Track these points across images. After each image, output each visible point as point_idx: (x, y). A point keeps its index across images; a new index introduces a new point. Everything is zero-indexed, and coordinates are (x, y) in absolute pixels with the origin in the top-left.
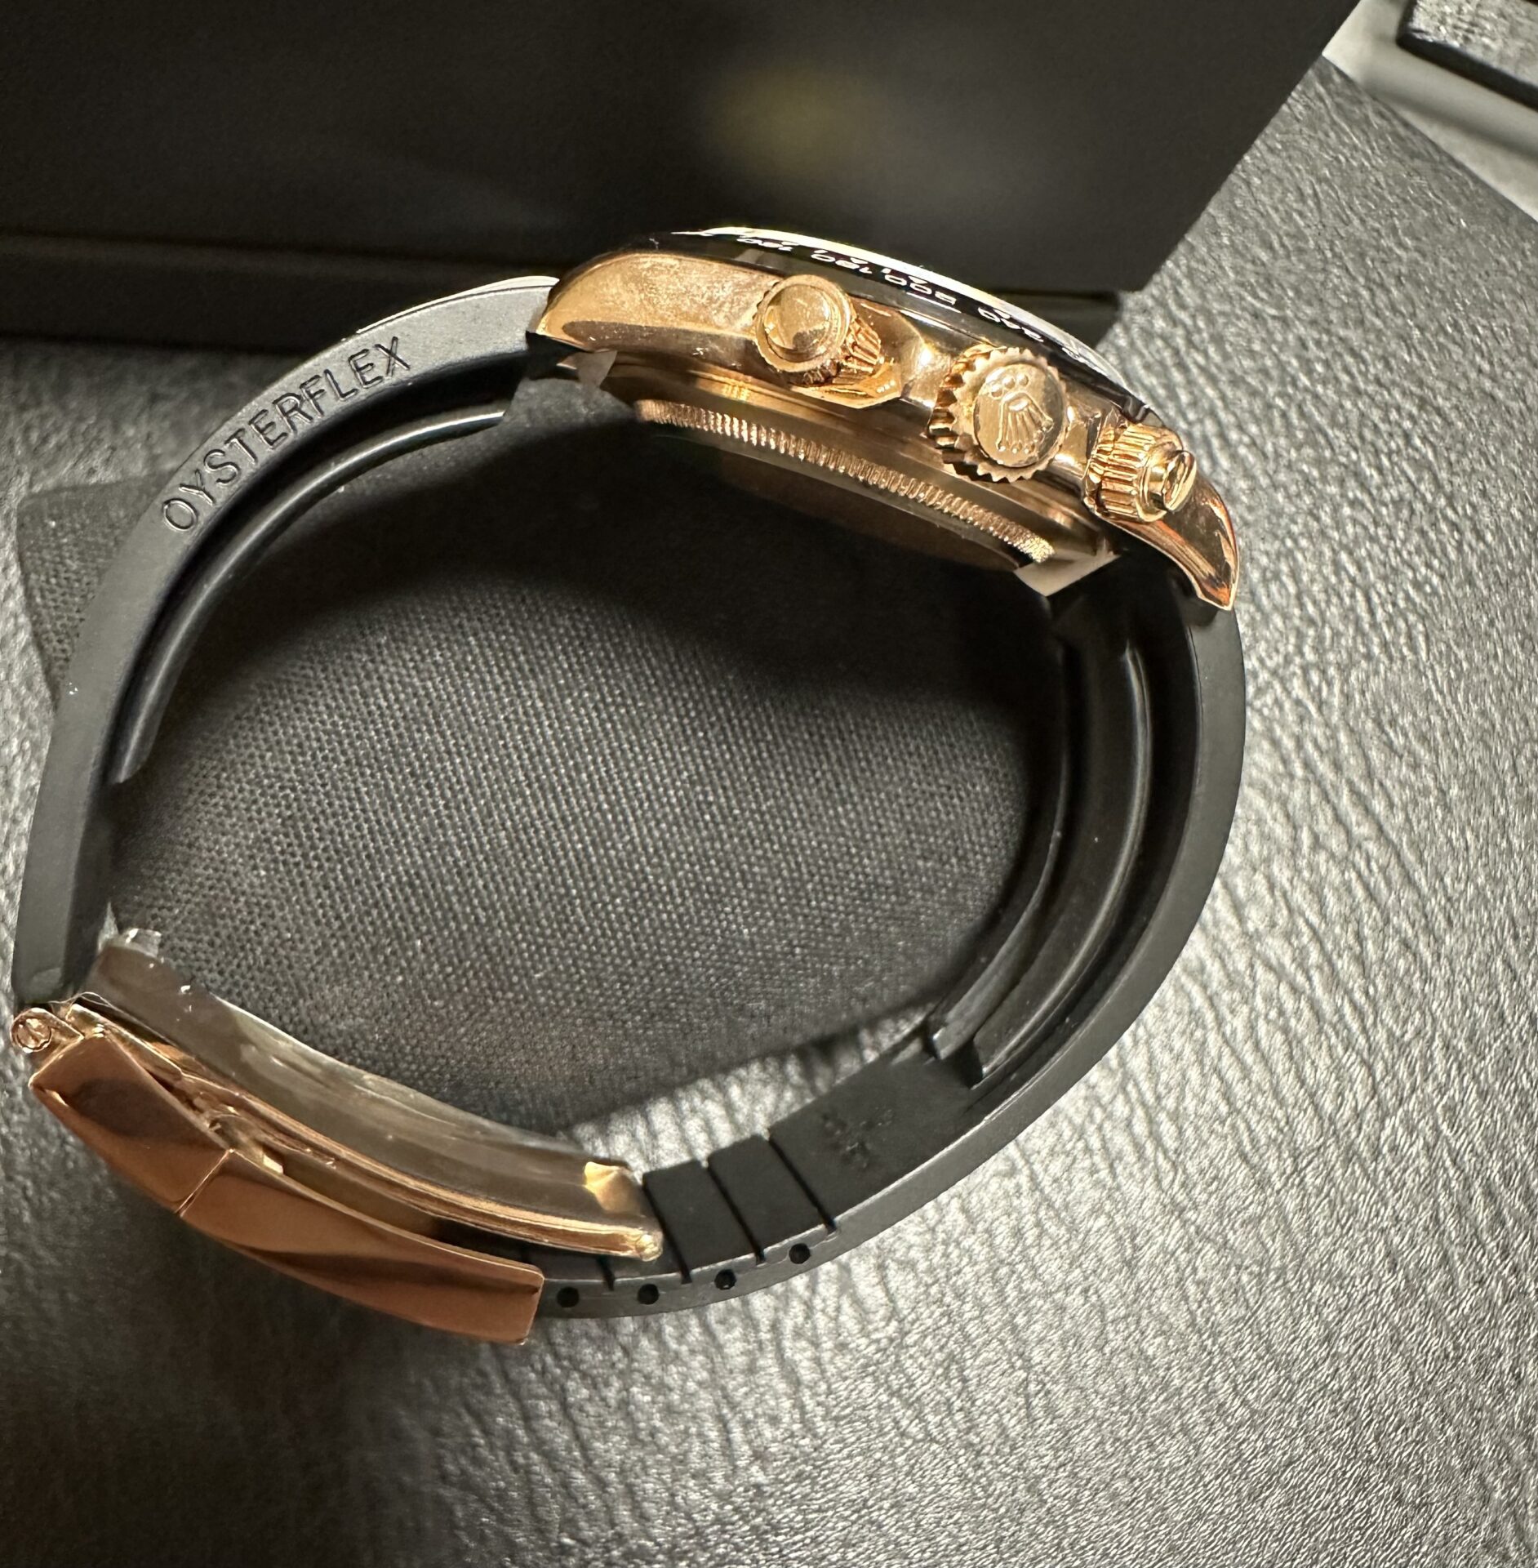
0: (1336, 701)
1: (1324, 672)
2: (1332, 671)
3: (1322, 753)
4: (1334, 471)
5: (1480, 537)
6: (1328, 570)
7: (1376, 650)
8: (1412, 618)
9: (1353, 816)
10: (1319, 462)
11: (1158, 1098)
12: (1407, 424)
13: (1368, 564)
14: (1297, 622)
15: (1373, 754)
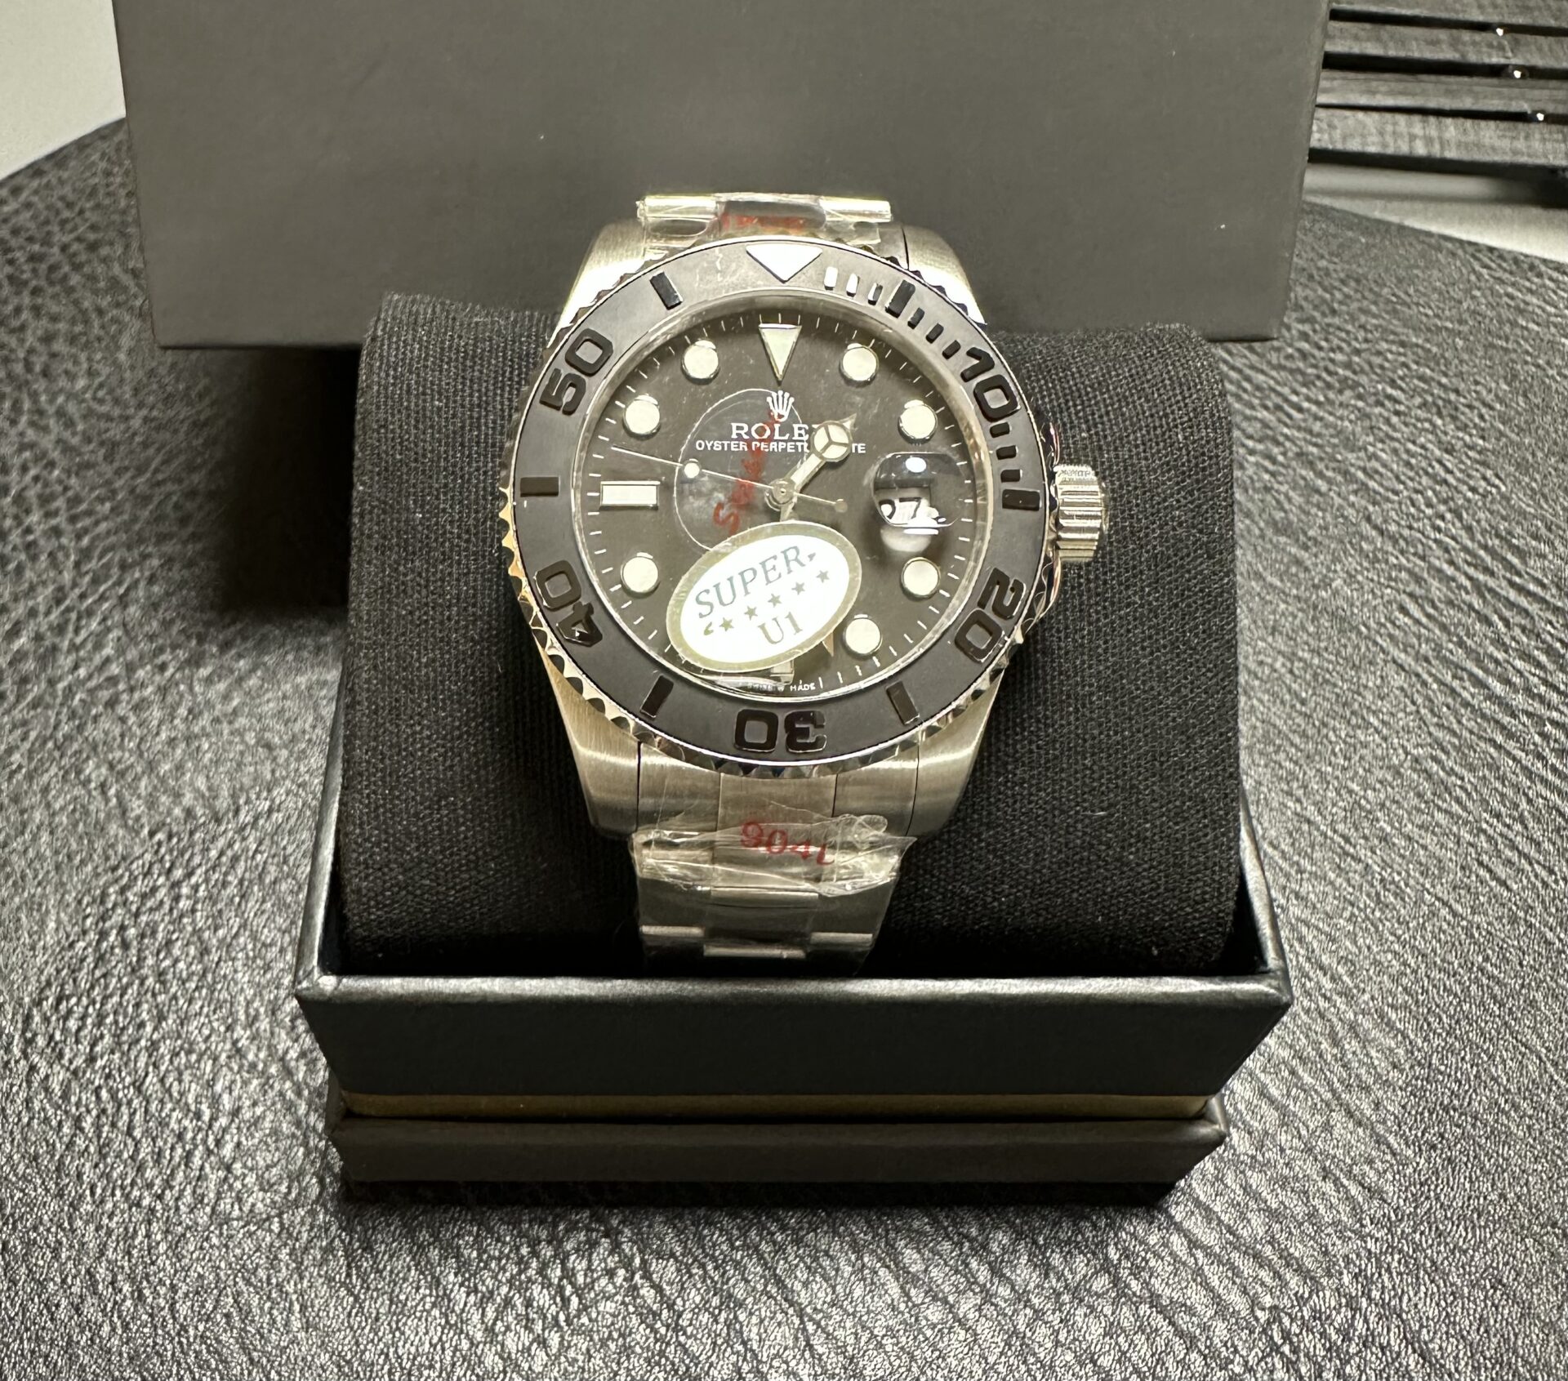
0: (1463, 533)
1: (1443, 518)
2: (1448, 516)
3: (1476, 567)
4: (1372, 400)
5: (1491, 408)
6: (1405, 456)
7: (1470, 494)
8: (1482, 469)
9: (1523, 602)
10: (1360, 397)
11: (1509, 827)
12: (1402, 359)
13: (1430, 446)
14: (1405, 493)
15: (1509, 556)
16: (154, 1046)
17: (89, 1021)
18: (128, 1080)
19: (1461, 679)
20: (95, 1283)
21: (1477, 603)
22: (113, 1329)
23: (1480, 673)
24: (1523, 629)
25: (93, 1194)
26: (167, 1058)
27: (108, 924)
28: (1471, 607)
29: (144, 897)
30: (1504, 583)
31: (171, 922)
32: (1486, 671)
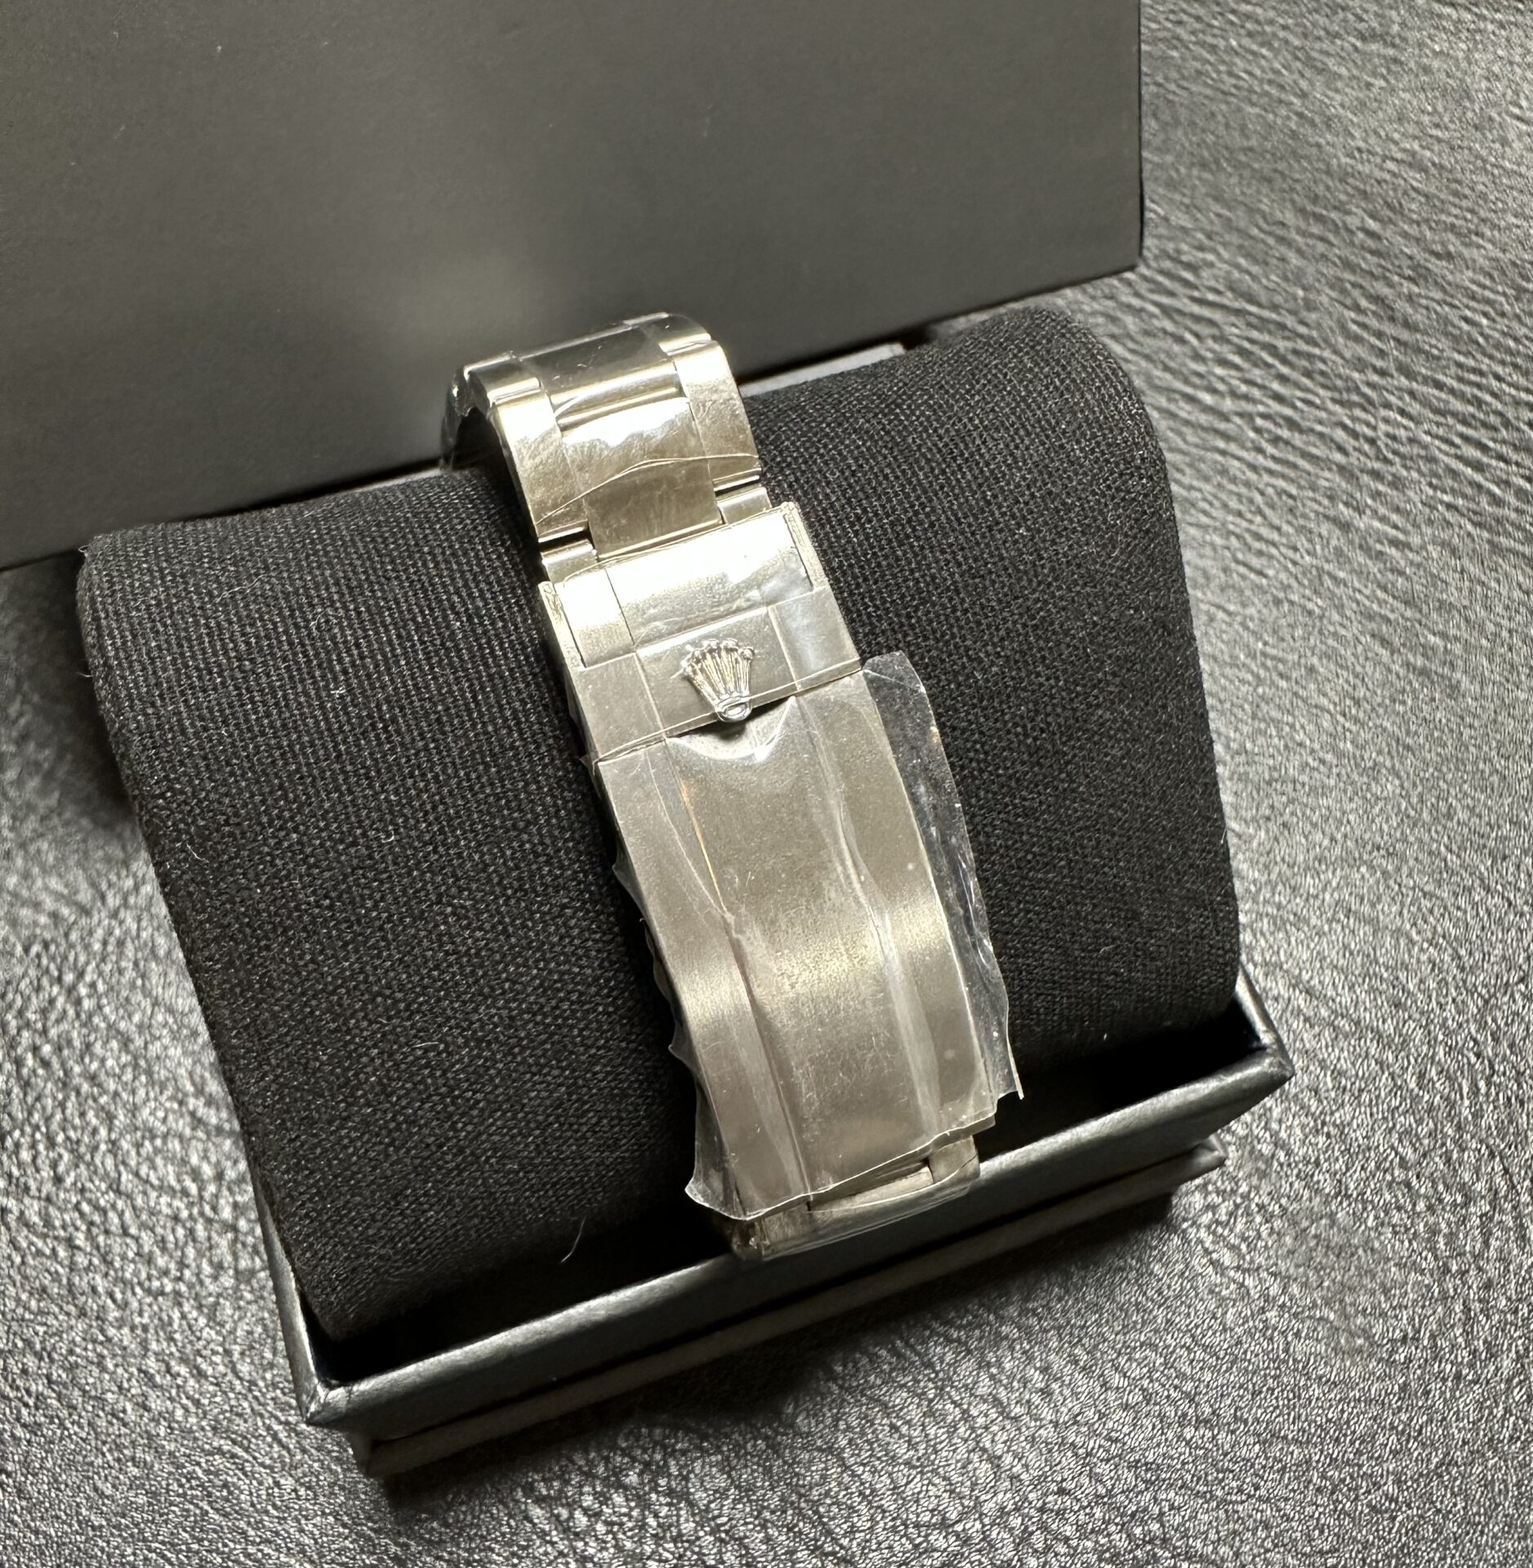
16: (114, 1144)
17: (41, 1147)
18: (103, 1186)
19: (1176, 401)
20: (151, 1378)
21: (1169, 326)
22: (186, 1410)
23: (1189, 390)
24: (1214, 338)
25: (114, 1301)
26: (133, 1153)
27: (19, 1051)
28: (1165, 332)
29: (44, 1012)
30: (1186, 301)
31: (84, 1025)
32: (1195, 386)
